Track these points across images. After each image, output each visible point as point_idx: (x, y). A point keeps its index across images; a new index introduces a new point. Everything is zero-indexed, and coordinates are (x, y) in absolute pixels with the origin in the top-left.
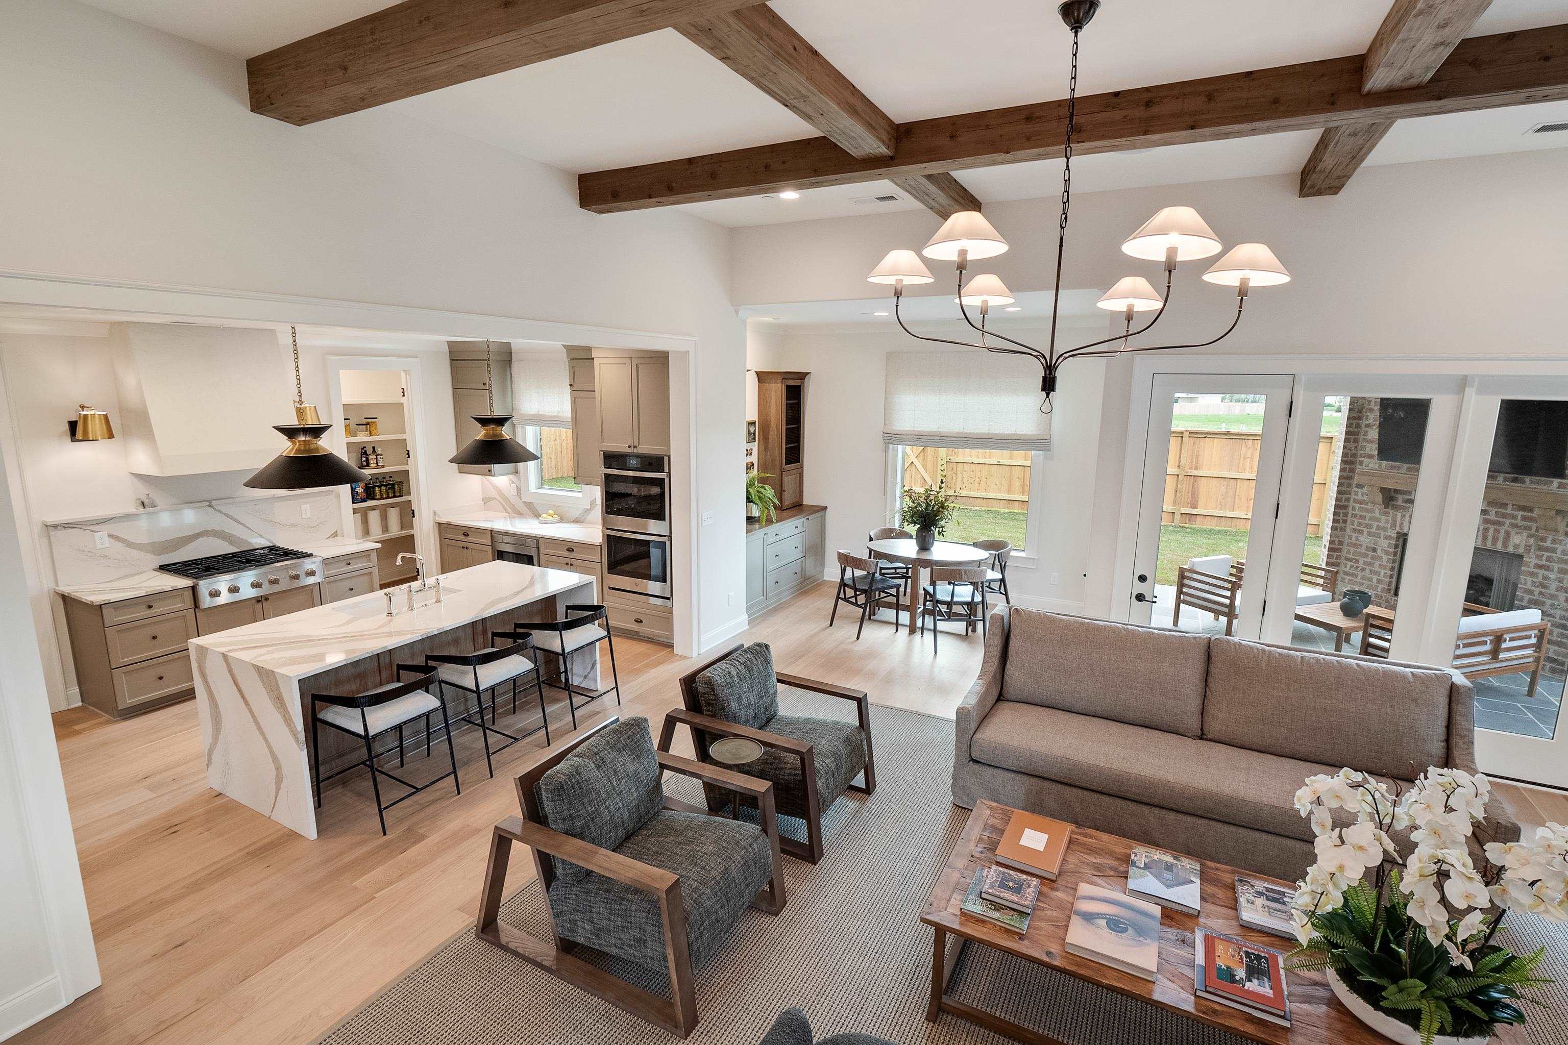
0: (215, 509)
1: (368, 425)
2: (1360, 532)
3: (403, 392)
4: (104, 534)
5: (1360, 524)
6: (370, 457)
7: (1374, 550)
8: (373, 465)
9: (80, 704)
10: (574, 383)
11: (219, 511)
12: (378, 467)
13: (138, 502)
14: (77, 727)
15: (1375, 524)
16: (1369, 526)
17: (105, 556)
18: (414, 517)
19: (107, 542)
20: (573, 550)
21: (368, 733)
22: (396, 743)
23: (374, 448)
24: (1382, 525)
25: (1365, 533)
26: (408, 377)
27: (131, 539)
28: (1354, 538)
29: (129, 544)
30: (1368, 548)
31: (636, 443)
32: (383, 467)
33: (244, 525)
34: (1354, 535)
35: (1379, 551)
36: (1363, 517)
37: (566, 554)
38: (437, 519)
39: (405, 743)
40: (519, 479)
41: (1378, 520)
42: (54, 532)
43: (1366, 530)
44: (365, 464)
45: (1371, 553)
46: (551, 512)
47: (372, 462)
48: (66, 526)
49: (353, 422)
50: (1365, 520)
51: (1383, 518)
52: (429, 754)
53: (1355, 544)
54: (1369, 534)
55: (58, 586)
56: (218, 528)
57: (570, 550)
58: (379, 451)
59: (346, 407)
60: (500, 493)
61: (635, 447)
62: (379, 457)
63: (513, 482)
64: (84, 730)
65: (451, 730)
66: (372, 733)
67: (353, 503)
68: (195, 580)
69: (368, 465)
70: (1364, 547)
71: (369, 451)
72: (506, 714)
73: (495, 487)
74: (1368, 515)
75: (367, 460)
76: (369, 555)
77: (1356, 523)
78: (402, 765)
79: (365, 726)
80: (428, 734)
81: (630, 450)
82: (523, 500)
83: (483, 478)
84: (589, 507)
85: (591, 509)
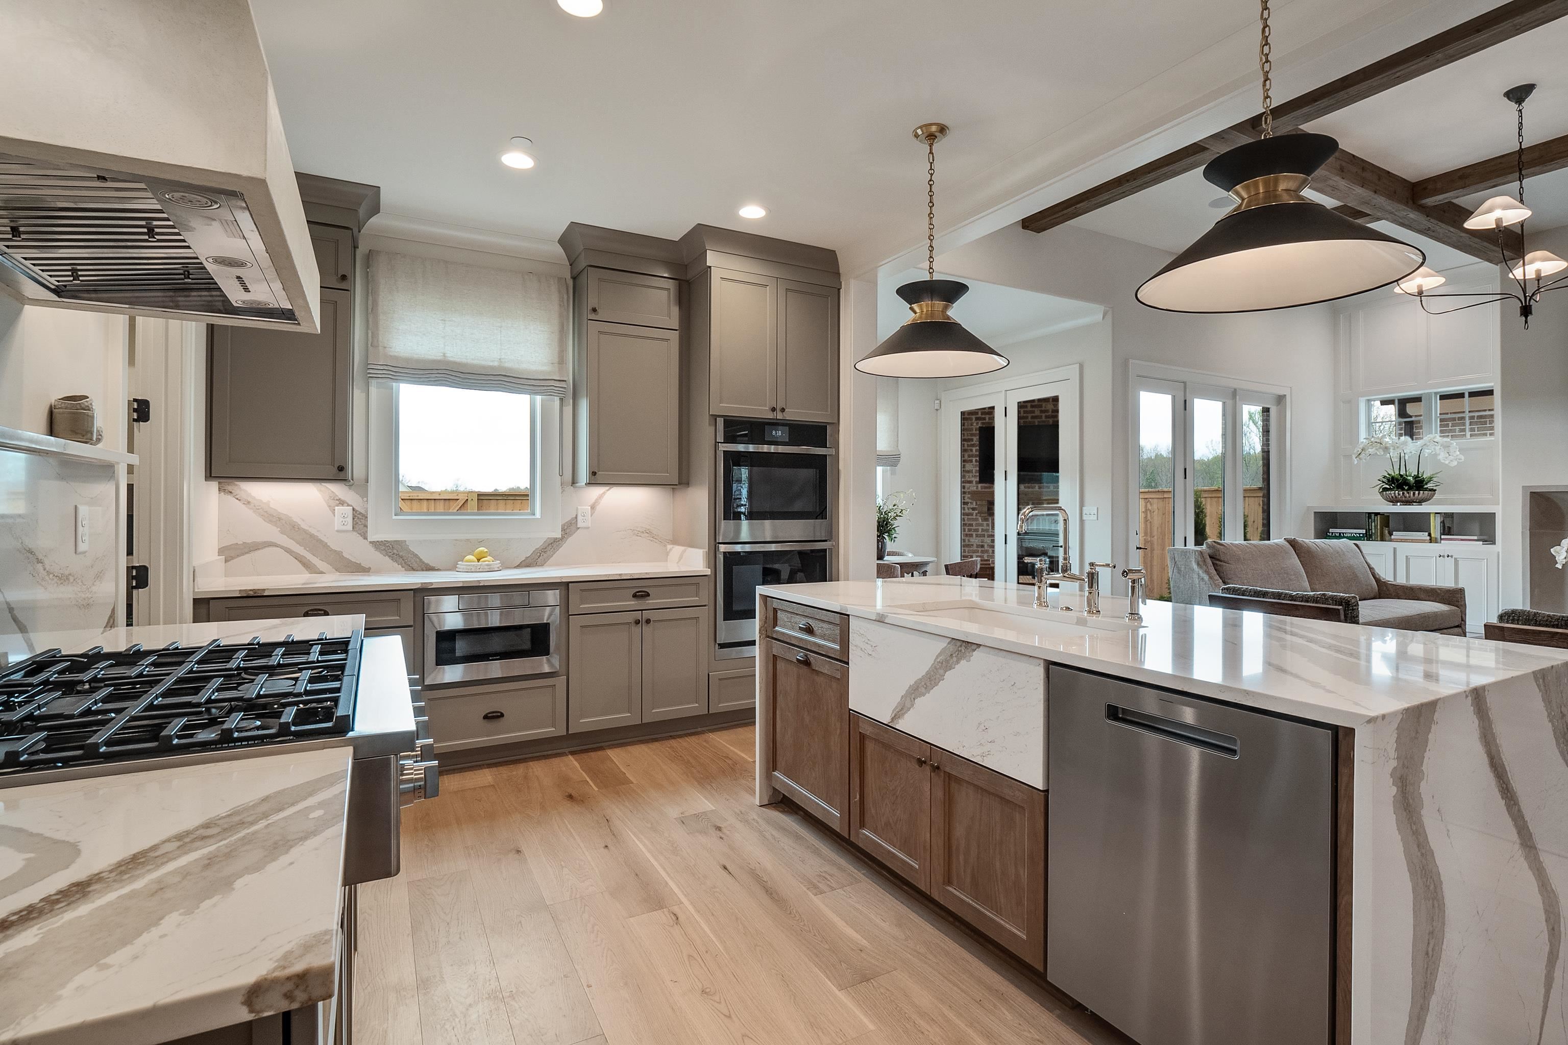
2: (971, 535)
5: (969, 530)
7: (982, 546)
15: (980, 528)
16: (977, 530)
20: (648, 595)
24: (985, 528)
25: (974, 536)
28: (967, 541)
30: (978, 546)
34: (967, 538)
35: (986, 546)
36: (971, 525)
37: (633, 603)
40: (363, 494)
41: (982, 525)
43: (974, 534)
45: (980, 549)
50: (973, 526)
51: (985, 523)
53: (968, 545)
54: (977, 536)
57: (641, 595)
60: (292, 528)
70: (975, 545)
74: (974, 523)
77: (967, 530)
81: (771, 416)
82: (372, 537)
83: (229, 498)
84: (558, 535)
85: (563, 537)
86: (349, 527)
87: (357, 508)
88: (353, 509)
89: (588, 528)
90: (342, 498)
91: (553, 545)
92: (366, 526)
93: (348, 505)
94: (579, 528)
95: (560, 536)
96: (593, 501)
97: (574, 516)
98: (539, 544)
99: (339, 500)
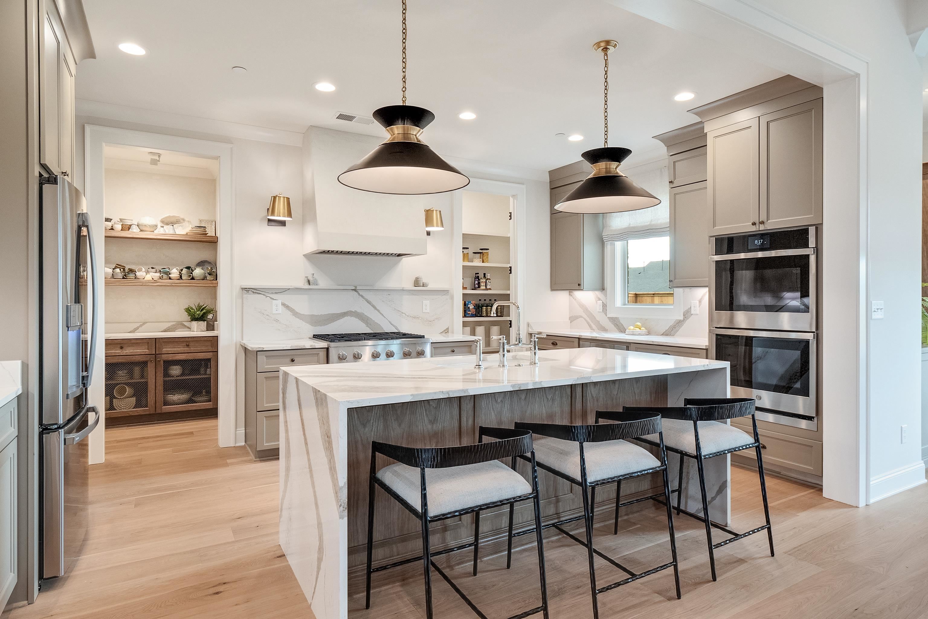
0: (359, 294)
1: (482, 253)
3: (510, 216)
4: (279, 302)
6: (481, 280)
8: (483, 287)
9: (243, 444)
10: (675, 178)
11: (362, 296)
12: (486, 289)
13: (306, 280)
14: (229, 461)
17: (277, 321)
18: (511, 327)
19: (281, 309)
21: (426, 510)
22: (471, 539)
23: (485, 274)
26: (515, 201)
27: (297, 310)
29: (295, 314)
31: (763, 218)
32: (490, 289)
33: (378, 311)
38: (530, 330)
39: (482, 542)
40: (606, 295)
42: (246, 295)
44: (477, 286)
46: (639, 324)
47: (482, 284)
48: (255, 291)
49: (470, 251)
52: (509, 566)
55: (243, 340)
56: (359, 311)
58: (488, 276)
59: (465, 236)
60: (586, 310)
61: (762, 223)
62: (487, 281)
63: (599, 299)
64: (232, 464)
65: (543, 537)
66: (433, 511)
67: (465, 316)
68: (329, 343)
69: (479, 287)
71: (481, 275)
72: (605, 531)
73: (582, 306)
75: (479, 283)
76: (471, 346)
78: (475, 573)
79: (424, 497)
80: (510, 537)
81: (754, 229)
82: (609, 316)
83: (571, 297)
84: (681, 318)
85: (684, 319)
86: (601, 310)
87: (604, 302)
88: (603, 302)
89: (697, 314)
90: (600, 297)
91: (679, 323)
92: (606, 310)
93: (601, 301)
94: (692, 314)
95: (682, 319)
96: (700, 297)
97: (690, 307)
98: (671, 323)
99: (599, 298)
